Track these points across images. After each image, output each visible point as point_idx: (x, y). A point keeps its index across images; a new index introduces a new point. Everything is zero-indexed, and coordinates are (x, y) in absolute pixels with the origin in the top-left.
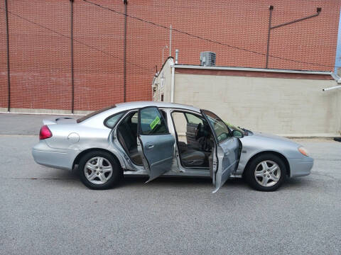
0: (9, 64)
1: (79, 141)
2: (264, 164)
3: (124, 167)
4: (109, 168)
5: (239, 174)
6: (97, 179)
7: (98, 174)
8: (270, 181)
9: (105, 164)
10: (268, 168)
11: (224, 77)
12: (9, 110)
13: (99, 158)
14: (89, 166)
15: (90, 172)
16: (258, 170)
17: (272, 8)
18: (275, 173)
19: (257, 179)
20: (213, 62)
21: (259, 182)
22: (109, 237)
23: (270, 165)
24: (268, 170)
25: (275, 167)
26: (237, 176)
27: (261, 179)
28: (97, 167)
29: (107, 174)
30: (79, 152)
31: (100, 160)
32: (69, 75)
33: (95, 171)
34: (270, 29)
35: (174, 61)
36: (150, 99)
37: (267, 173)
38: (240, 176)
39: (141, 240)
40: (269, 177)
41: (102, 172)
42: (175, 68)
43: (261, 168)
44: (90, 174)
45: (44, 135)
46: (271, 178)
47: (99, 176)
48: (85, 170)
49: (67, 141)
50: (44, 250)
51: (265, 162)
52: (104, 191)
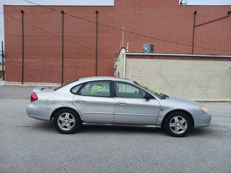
0: (23, 54)
1: (54, 102)
2: (176, 119)
3: (82, 119)
4: (73, 120)
5: (158, 125)
6: (65, 127)
7: (66, 124)
8: (180, 130)
9: (70, 117)
10: (178, 121)
11: (160, 60)
12: (22, 84)
13: (67, 114)
14: (61, 118)
15: (61, 122)
16: (171, 123)
17: (195, 12)
18: (184, 124)
19: (171, 129)
20: (152, 50)
21: (173, 131)
22: (65, 163)
23: (180, 119)
24: (179, 123)
25: (183, 120)
26: (158, 127)
27: (174, 128)
28: (65, 119)
29: (72, 124)
30: (54, 109)
31: (67, 115)
32: (60, 60)
33: (64, 122)
34: (195, 27)
35: (126, 50)
36: (113, 75)
37: (178, 124)
38: (160, 127)
39: (85, 165)
40: (179, 127)
41: (68, 123)
42: (126, 55)
43: (173, 121)
44: (61, 124)
45: (34, 99)
46: (181, 128)
47: (67, 125)
48: (58, 121)
49: (47, 102)
50: (23, 170)
51: (177, 117)
52: (69, 135)
